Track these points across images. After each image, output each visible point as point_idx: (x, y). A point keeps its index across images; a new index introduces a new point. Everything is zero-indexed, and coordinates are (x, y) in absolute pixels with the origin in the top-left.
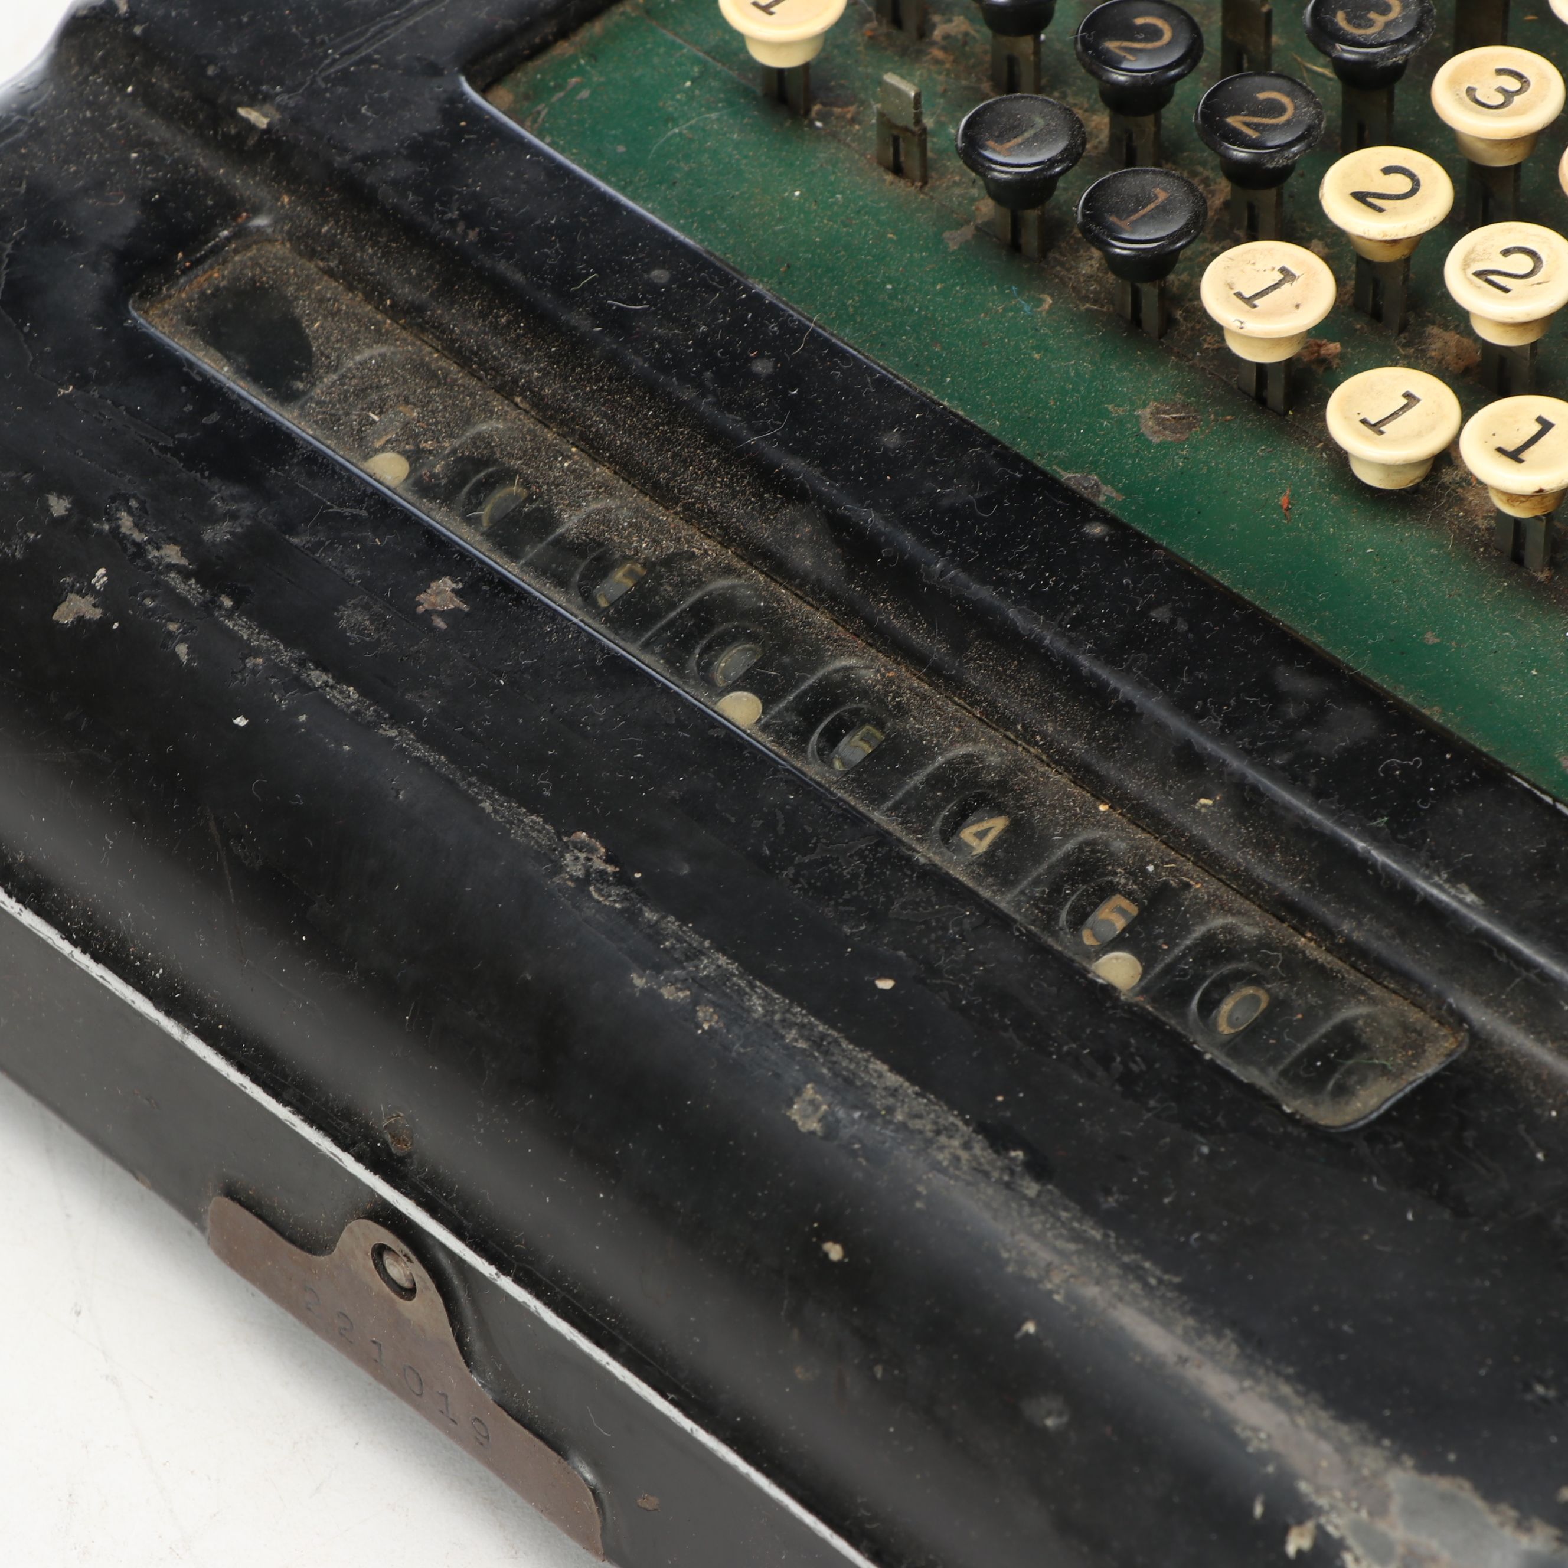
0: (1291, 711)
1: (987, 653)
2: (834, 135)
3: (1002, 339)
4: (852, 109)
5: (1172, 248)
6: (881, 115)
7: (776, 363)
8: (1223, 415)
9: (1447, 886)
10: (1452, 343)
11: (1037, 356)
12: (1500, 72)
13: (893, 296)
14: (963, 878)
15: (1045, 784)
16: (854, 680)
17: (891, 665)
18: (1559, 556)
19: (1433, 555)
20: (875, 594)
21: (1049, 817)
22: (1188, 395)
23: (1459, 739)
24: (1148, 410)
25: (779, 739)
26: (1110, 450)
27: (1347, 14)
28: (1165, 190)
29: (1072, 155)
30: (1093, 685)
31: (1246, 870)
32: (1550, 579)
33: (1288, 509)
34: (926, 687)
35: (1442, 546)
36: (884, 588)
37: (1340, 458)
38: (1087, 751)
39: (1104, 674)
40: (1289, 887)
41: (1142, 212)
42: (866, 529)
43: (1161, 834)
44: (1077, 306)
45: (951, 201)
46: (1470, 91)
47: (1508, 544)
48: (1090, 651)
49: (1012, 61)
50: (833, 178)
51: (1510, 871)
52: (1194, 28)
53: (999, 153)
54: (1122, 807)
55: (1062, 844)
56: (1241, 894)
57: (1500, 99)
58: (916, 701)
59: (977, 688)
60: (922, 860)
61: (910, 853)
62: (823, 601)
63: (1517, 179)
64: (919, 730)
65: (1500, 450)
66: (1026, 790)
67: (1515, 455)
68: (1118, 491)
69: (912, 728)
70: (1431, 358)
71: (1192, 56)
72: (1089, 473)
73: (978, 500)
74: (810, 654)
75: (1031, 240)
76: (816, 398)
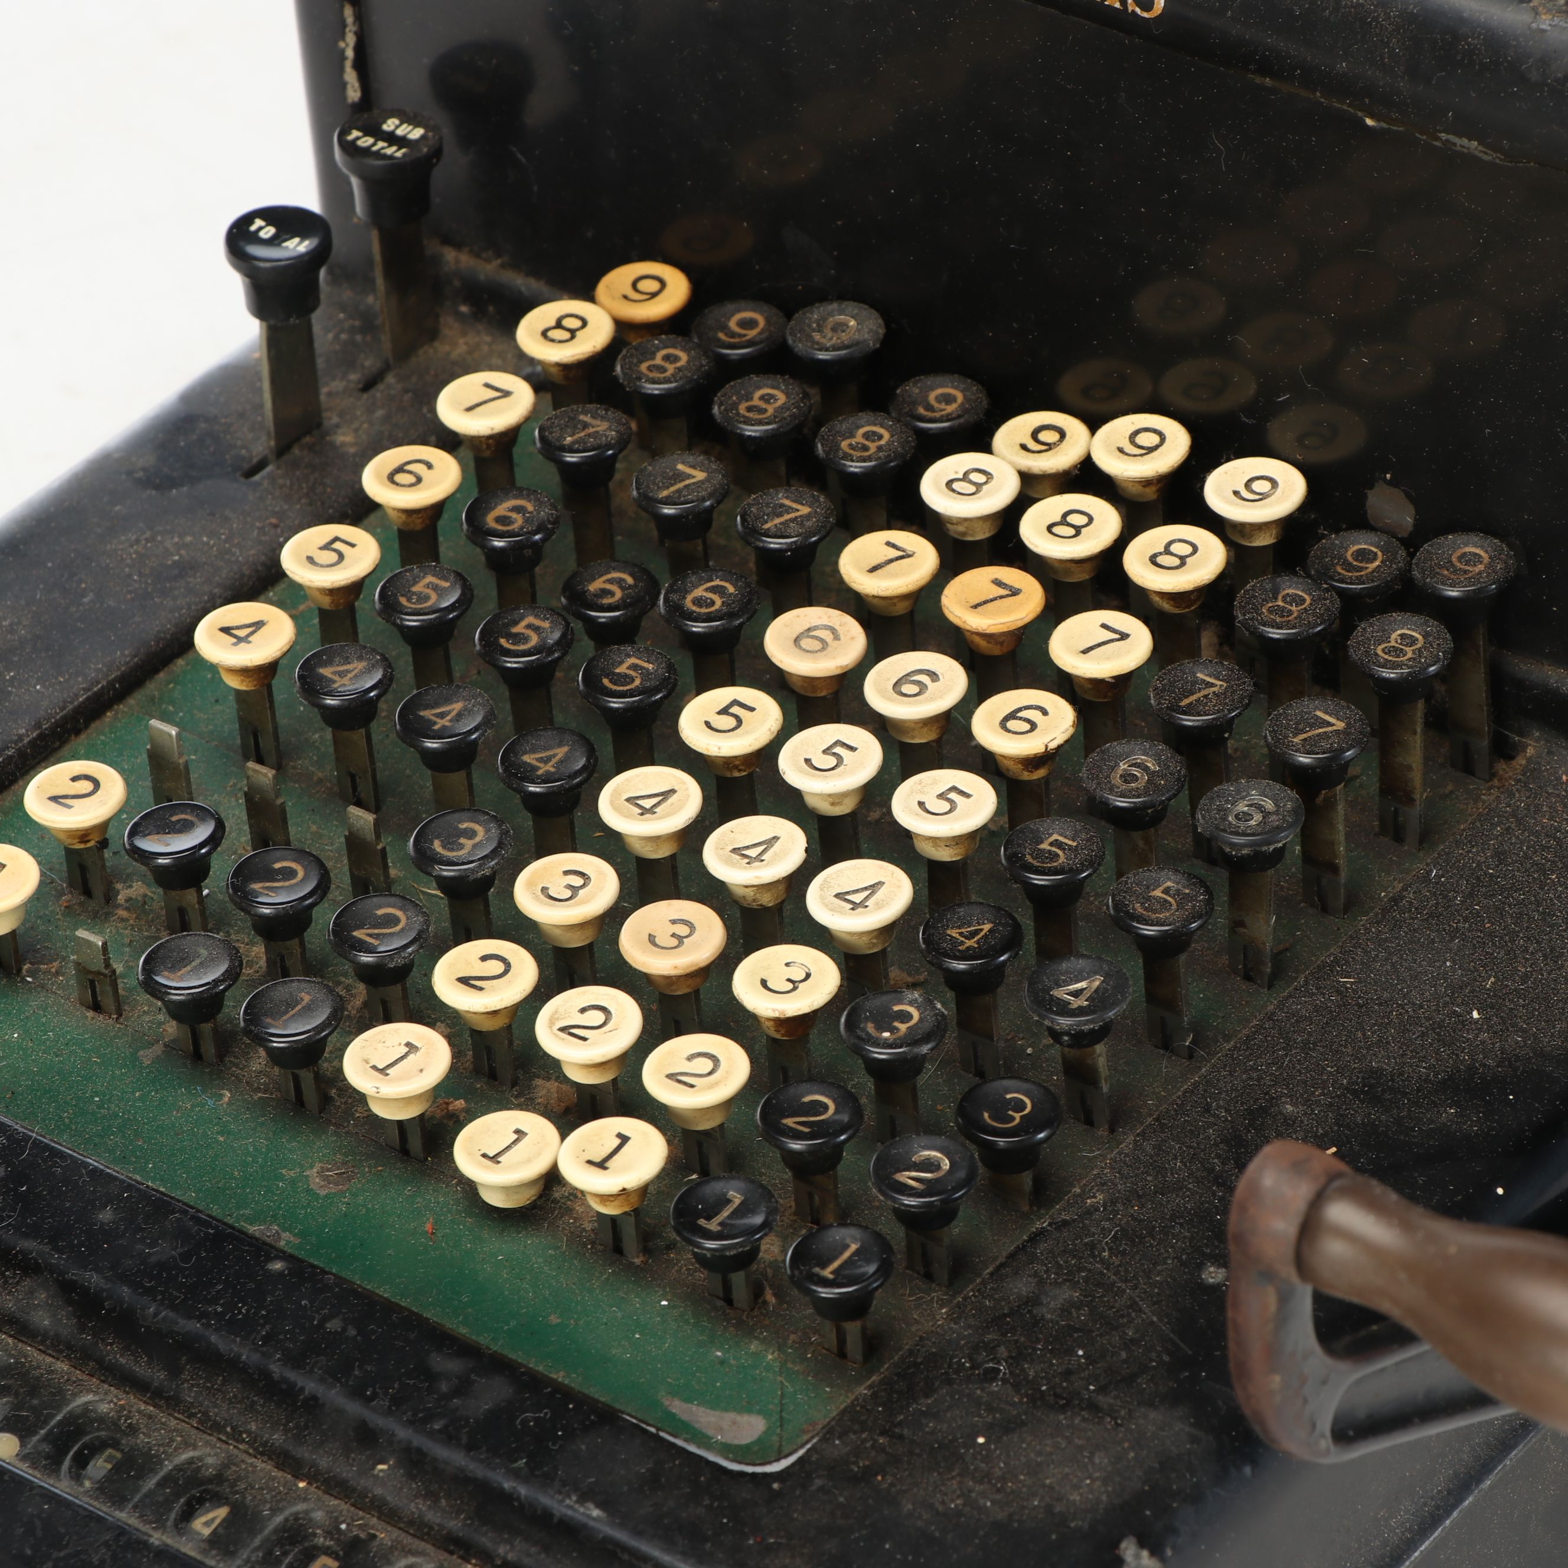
0: (444, 1387)
1: (197, 1374)
2: (43, 987)
3: (192, 1129)
4: (56, 964)
5: (318, 1037)
6: (77, 964)
7: (7, 1168)
8: (376, 1167)
9: (577, 1506)
10: (554, 1090)
11: (221, 1139)
12: (567, 873)
13: (100, 1106)
14: (192, 1554)
15: (253, 1472)
16: (92, 1411)
17: (122, 1395)
18: (650, 1244)
19: (551, 1256)
20: (103, 1340)
21: (259, 1497)
22: (346, 1155)
23: (579, 1392)
24: (315, 1170)
25: (34, 1465)
26: (287, 1205)
27: (442, 841)
28: (308, 993)
29: (232, 975)
30: (284, 1386)
31: (420, 1517)
32: (645, 1263)
33: (433, 1233)
34: (152, 1408)
35: (558, 1248)
36: (110, 1334)
37: (470, 1188)
38: (284, 1441)
39: (292, 1375)
40: (455, 1525)
41: (292, 1013)
42: (90, 1288)
43: (349, 1499)
44: (251, 1096)
45: (142, 1026)
46: (544, 890)
47: (609, 1240)
48: (279, 1360)
49: (182, 912)
50: (44, 1020)
51: (626, 1488)
52: (321, 865)
53: (173, 980)
54: (317, 1481)
55: (270, 1517)
56: (418, 1538)
57: (568, 893)
58: (144, 1421)
59: (192, 1403)
60: (157, 1543)
61: (146, 1538)
62: (61, 1352)
63: (592, 955)
64: (148, 1443)
65: (589, 1162)
66: (239, 1479)
67: (601, 1165)
68: (295, 1235)
69: (143, 1442)
70: (539, 1104)
71: (322, 888)
72: (271, 1224)
73: (180, 1254)
74: (54, 1395)
75: (209, 1049)
76: (42, 1191)
